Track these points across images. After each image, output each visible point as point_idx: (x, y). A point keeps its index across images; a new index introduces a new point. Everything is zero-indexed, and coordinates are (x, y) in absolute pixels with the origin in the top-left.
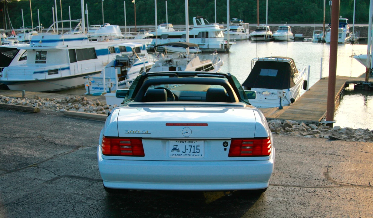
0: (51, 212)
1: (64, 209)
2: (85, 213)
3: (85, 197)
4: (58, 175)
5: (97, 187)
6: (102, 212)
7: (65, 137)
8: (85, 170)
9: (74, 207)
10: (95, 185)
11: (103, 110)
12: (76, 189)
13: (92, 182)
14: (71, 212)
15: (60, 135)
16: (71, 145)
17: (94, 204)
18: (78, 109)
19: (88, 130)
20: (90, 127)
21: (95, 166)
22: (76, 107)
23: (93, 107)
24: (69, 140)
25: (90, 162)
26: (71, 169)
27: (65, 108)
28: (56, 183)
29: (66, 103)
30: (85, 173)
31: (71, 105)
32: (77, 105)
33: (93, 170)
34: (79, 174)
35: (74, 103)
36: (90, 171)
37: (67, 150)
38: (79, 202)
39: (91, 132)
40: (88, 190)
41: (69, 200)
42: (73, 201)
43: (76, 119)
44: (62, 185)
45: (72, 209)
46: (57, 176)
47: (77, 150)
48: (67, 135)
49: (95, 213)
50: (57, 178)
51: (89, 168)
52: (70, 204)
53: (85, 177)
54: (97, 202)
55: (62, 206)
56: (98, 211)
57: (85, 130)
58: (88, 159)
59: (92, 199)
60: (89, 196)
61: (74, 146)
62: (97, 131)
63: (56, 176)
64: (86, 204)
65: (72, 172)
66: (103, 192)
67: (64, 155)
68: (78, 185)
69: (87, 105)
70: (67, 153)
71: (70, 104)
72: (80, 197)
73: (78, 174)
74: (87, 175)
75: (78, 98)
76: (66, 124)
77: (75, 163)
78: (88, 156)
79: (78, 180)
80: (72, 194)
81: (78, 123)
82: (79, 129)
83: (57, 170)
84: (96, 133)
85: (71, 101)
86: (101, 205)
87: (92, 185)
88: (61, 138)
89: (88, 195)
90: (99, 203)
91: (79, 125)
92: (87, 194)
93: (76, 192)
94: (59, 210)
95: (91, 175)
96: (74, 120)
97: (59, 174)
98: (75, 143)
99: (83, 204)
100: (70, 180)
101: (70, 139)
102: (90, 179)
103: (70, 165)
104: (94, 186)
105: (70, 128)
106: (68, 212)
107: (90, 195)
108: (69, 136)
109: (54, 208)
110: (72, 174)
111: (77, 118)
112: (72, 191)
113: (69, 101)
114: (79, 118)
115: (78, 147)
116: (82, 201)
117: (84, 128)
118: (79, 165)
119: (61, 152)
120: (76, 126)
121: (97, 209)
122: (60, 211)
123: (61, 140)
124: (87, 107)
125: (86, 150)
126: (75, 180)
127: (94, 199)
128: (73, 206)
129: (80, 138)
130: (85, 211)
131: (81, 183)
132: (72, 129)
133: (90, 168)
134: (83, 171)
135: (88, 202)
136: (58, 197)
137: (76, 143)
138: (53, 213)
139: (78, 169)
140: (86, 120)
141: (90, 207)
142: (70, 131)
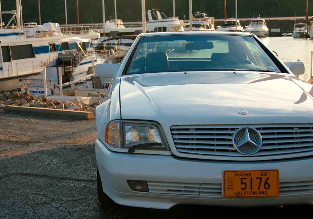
0: (3, 216)
1: (21, 212)
2: (52, 217)
3: (48, 197)
4: (6, 172)
5: (63, 186)
6: (76, 216)
7: (8, 133)
8: (42, 167)
9: (35, 210)
10: (60, 184)
11: (53, 105)
12: (33, 188)
13: (55, 180)
14: (32, 215)
15: (2, 130)
16: (19, 141)
17: (62, 205)
18: (21, 105)
19: (37, 126)
20: (39, 122)
21: (55, 162)
22: (18, 103)
23: (39, 102)
24: (15, 136)
25: (48, 158)
26: (23, 167)
27: (4, 104)
28: (5, 182)
29: (5, 99)
30: (43, 171)
31: (12, 101)
32: (19, 100)
33: (53, 167)
34: (36, 172)
35: (15, 99)
36: (49, 169)
37: (14, 146)
38: (41, 204)
39: (41, 128)
40: (51, 189)
41: (26, 202)
42: (33, 203)
43: (19, 114)
44: (14, 184)
45: (33, 212)
46: (6, 174)
47: (27, 146)
48: (11, 131)
49: (66, 216)
50: (5, 176)
51: (47, 165)
52: (28, 206)
53: (44, 175)
54: (66, 204)
55: (17, 208)
56: (70, 214)
57: (34, 126)
58: (44, 156)
59: (58, 200)
60: (53, 197)
61: (22, 142)
62: (49, 127)
63: (4, 174)
64: (52, 206)
65: (26, 169)
66: (72, 191)
67: (12, 151)
68: (36, 183)
69: (31, 101)
70: (14, 149)
71: (10, 100)
72: (41, 197)
73: (33, 172)
74: (46, 172)
75: (19, 93)
76: (8, 119)
77: (26, 160)
78: (43, 153)
79: (34, 178)
80: (30, 194)
81: (23, 119)
82: (26, 126)
83: (4, 167)
84: (49, 129)
85: (11, 96)
86: (73, 207)
87: (55, 184)
88: (4, 134)
89: (53, 194)
90: (70, 205)
91: (25, 121)
92: (51, 194)
93: (34, 192)
94: (14, 213)
95: (52, 172)
96: (18, 115)
97: (8, 172)
98: (23, 138)
99: (48, 206)
100: (24, 179)
101: (16, 134)
102: (50, 177)
103: (21, 162)
104: (58, 185)
105: (14, 124)
106: (27, 216)
107: (55, 195)
108: (14, 131)
109: (6, 211)
110: (25, 172)
111: (21, 114)
112: (29, 191)
113: (8, 97)
114: (23, 114)
115: (28, 143)
116: (45, 203)
117: (32, 124)
118: (33, 161)
119: (6, 148)
120: (21, 122)
121: (69, 212)
122: (15, 215)
123: (5, 136)
124: (32, 103)
125: (39, 146)
126: (30, 179)
127: (61, 200)
128: (33, 209)
129: (29, 133)
130: (52, 215)
131: (40, 181)
132: (16, 125)
133: (49, 165)
134: (40, 169)
135: (53, 204)
136: (10, 197)
137: (26, 139)
138: (6, 217)
139: (32, 167)
140: (33, 116)
141: (57, 209)
142: (15, 126)
